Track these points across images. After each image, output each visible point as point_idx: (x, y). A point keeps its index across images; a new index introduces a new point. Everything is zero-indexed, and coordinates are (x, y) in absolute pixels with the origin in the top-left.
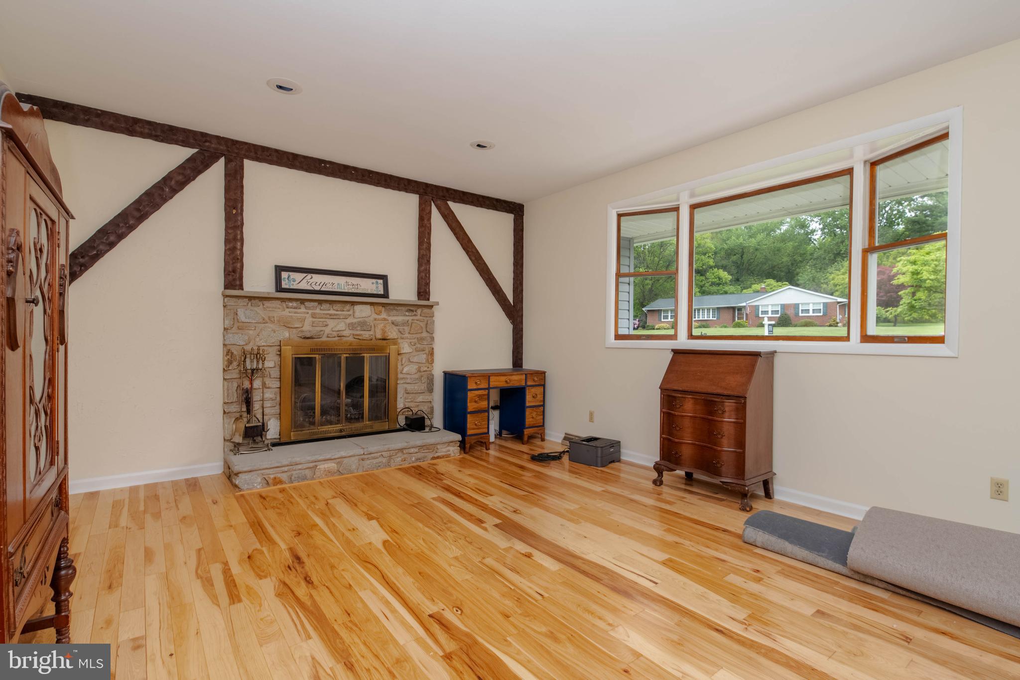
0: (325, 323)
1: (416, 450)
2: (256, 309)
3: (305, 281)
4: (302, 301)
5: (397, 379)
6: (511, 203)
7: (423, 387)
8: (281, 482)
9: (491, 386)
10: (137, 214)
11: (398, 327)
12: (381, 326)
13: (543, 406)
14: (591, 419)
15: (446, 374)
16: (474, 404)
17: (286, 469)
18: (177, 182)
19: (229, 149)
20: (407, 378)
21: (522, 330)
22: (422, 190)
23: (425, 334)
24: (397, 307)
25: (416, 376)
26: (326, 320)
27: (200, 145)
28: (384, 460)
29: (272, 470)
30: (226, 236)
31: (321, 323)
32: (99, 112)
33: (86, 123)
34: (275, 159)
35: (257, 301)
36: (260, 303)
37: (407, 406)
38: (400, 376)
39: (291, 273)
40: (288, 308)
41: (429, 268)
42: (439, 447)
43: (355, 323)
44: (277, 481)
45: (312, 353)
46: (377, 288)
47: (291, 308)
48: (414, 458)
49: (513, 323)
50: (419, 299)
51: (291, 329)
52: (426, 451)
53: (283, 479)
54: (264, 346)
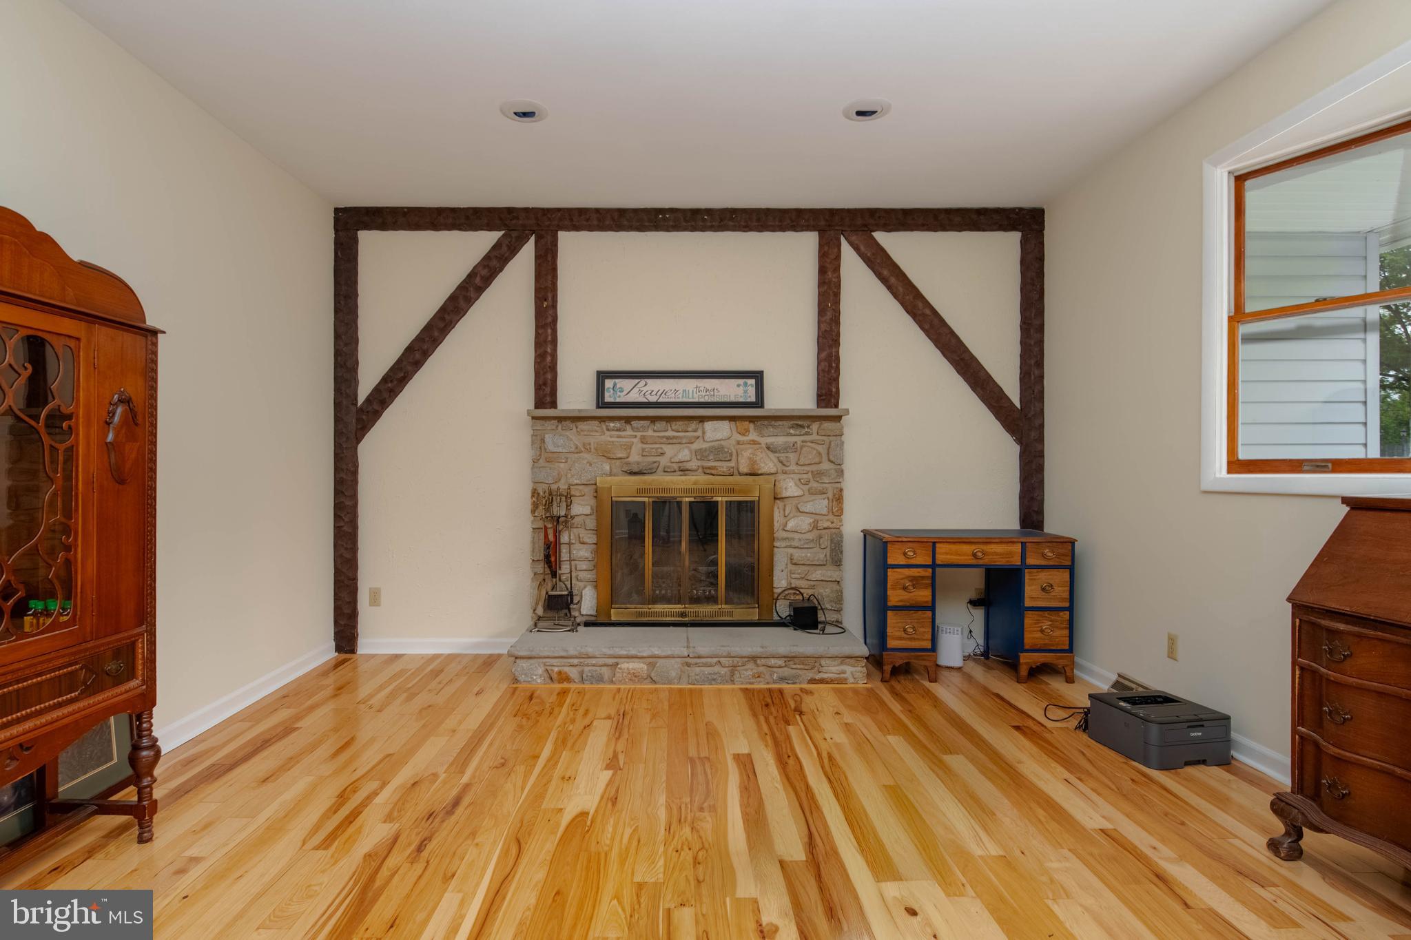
0: (659, 450)
1: (780, 662)
2: (568, 433)
3: (636, 390)
4: (628, 420)
5: (773, 539)
6: (1012, 210)
7: (820, 555)
8: (568, 679)
9: (938, 562)
10: (441, 325)
11: (777, 455)
12: (747, 454)
13: (1071, 609)
14: (1172, 655)
15: (866, 533)
16: (902, 592)
17: (576, 661)
18: (482, 277)
19: (539, 222)
20: (793, 539)
21: (1041, 455)
22: (823, 223)
23: (826, 466)
24: (775, 421)
25: (810, 536)
26: (663, 446)
27: (505, 225)
28: (723, 671)
29: (557, 660)
30: (536, 338)
31: (654, 450)
32: (406, 210)
33: (395, 226)
34: (595, 223)
35: (568, 423)
36: (572, 425)
37: (793, 586)
38: (779, 534)
39: (617, 381)
40: (608, 430)
41: (838, 352)
42: (823, 662)
43: (705, 450)
44: (563, 678)
45: (639, 495)
46: (745, 392)
47: (613, 430)
48: (775, 675)
49: (1019, 441)
50: (819, 406)
51: (613, 461)
52: (799, 667)
53: (571, 675)
54: (577, 485)
